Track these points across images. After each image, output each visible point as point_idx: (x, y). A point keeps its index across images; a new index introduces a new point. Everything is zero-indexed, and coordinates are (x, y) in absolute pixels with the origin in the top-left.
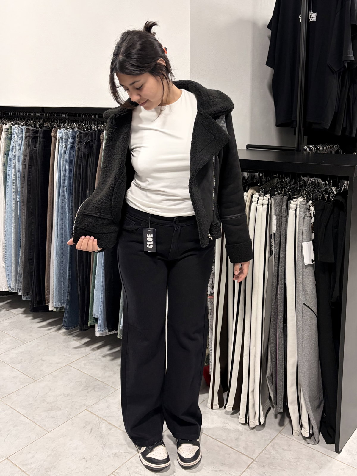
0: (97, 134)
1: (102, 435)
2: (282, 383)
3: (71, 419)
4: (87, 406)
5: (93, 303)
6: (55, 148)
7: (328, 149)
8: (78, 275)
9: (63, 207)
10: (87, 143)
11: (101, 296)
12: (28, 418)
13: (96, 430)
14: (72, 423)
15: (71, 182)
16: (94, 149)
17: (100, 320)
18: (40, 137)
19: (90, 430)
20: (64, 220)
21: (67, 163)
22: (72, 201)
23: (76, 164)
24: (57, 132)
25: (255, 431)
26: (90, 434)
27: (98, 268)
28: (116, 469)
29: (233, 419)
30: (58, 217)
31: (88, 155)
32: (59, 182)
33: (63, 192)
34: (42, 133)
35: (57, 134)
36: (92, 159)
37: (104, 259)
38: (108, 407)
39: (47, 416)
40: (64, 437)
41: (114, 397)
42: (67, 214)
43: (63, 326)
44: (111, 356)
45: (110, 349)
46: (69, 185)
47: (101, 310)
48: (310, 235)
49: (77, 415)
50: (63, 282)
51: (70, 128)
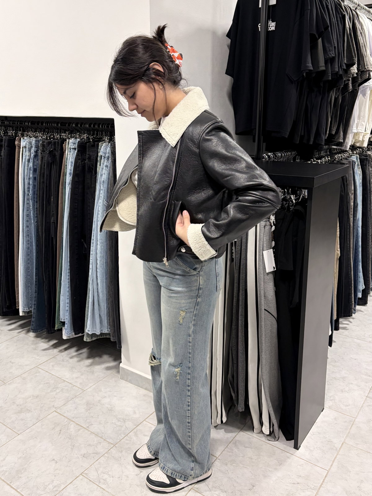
0: (60, 143)
1: (70, 436)
3: (40, 421)
4: (55, 408)
5: (60, 310)
6: (19, 157)
7: (286, 156)
8: (45, 280)
9: (28, 214)
10: (50, 152)
11: (68, 301)
13: (65, 431)
14: (42, 424)
15: (35, 190)
16: (57, 158)
17: (66, 324)
18: (4, 146)
19: (59, 432)
20: (29, 227)
21: (31, 172)
22: (37, 208)
23: (40, 172)
24: (21, 140)
26: (59, 435)
27: (63, 274)
28: (85, 469)
30: (23, 224)
31: (51, 163)
32: (24, 190)
33: (28, 199)
34: (6, 142)
35: (20, 142)
36: (55, 167)
37: (69, 266)
38: (76, 408)
40: (33, 439)
41: (82, 398)
42: (33, 222)
43: (31, 329)
44: (77, 357)
45: (77, 351)
46: (34, 193)
47: (67, 314)
48: (270, 243)
49: (46, 417)
50: (30, 287)
51: (33, 136)
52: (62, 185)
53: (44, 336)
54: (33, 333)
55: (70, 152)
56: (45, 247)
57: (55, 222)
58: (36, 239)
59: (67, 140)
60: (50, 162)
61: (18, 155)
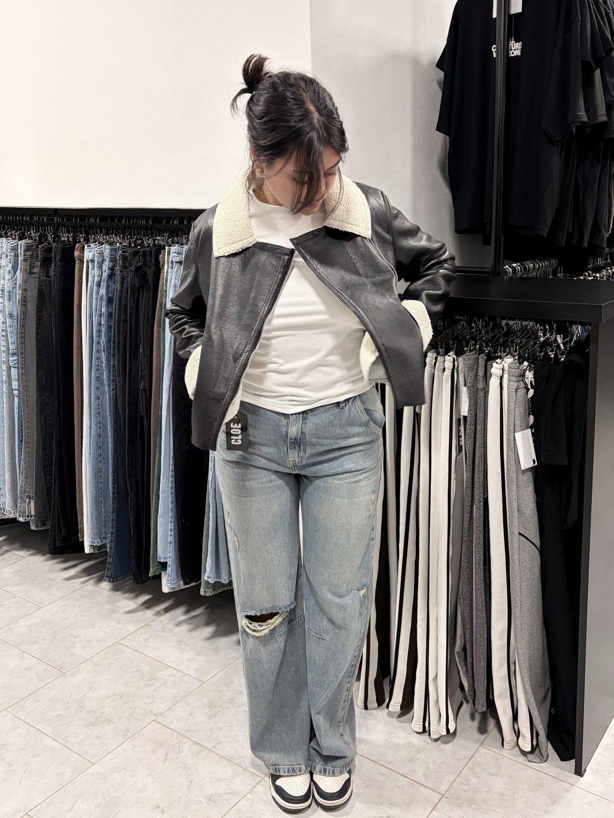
0: (153, 253)
1: (184, 764)
2: (484, 664)
3: (129, 738)
4: (155, 715)
5: (157, 537)
6: (81, 278)
7: (541, 269)
8: (129, 491)
9: (98, 377)
10: (138, 269)
11: (171, 526)
12: (56, 741)
13: (174, 756)
14: (133, 745)
15: (111, 335)
16: (149, 278)
17: (169, 566)
18: (55, 259)
19: (164, 758)
20: (101, 398)
21: (104, 303)
22: (114, 366)
23: (119, 304)
24: (84, 250)
25: (440, 744)
26: (164, 763)
27: (163, 480)
29: (402, 724)
30: (90, 394)
31: (139, 288)
32: (91, 335)
33: (98, 351)
34: (59, 252)
35: (83, 253)
36: (146, 294)
37: (173, 464)
38: (191, 714)
39: (89, 736)
40: (120, 771)
41: (200, 696)
42: (107, 390)
43: (106, 577)
44: (189, 624)
45: (187, 612)
46: (109, 339)
47: (170, 549)
48: (527, 419)
49: (140, 731)
50: (103, 502)
51: (106, 242)
52: (159, 326)
53: (127, 587)
54: (109, 583)
55: (172, 268)
56: (130, 432)
57: (148, 388)
58: (114, 419)
59: (167, 248)
60: (137, 286)
61: (79, 275)
